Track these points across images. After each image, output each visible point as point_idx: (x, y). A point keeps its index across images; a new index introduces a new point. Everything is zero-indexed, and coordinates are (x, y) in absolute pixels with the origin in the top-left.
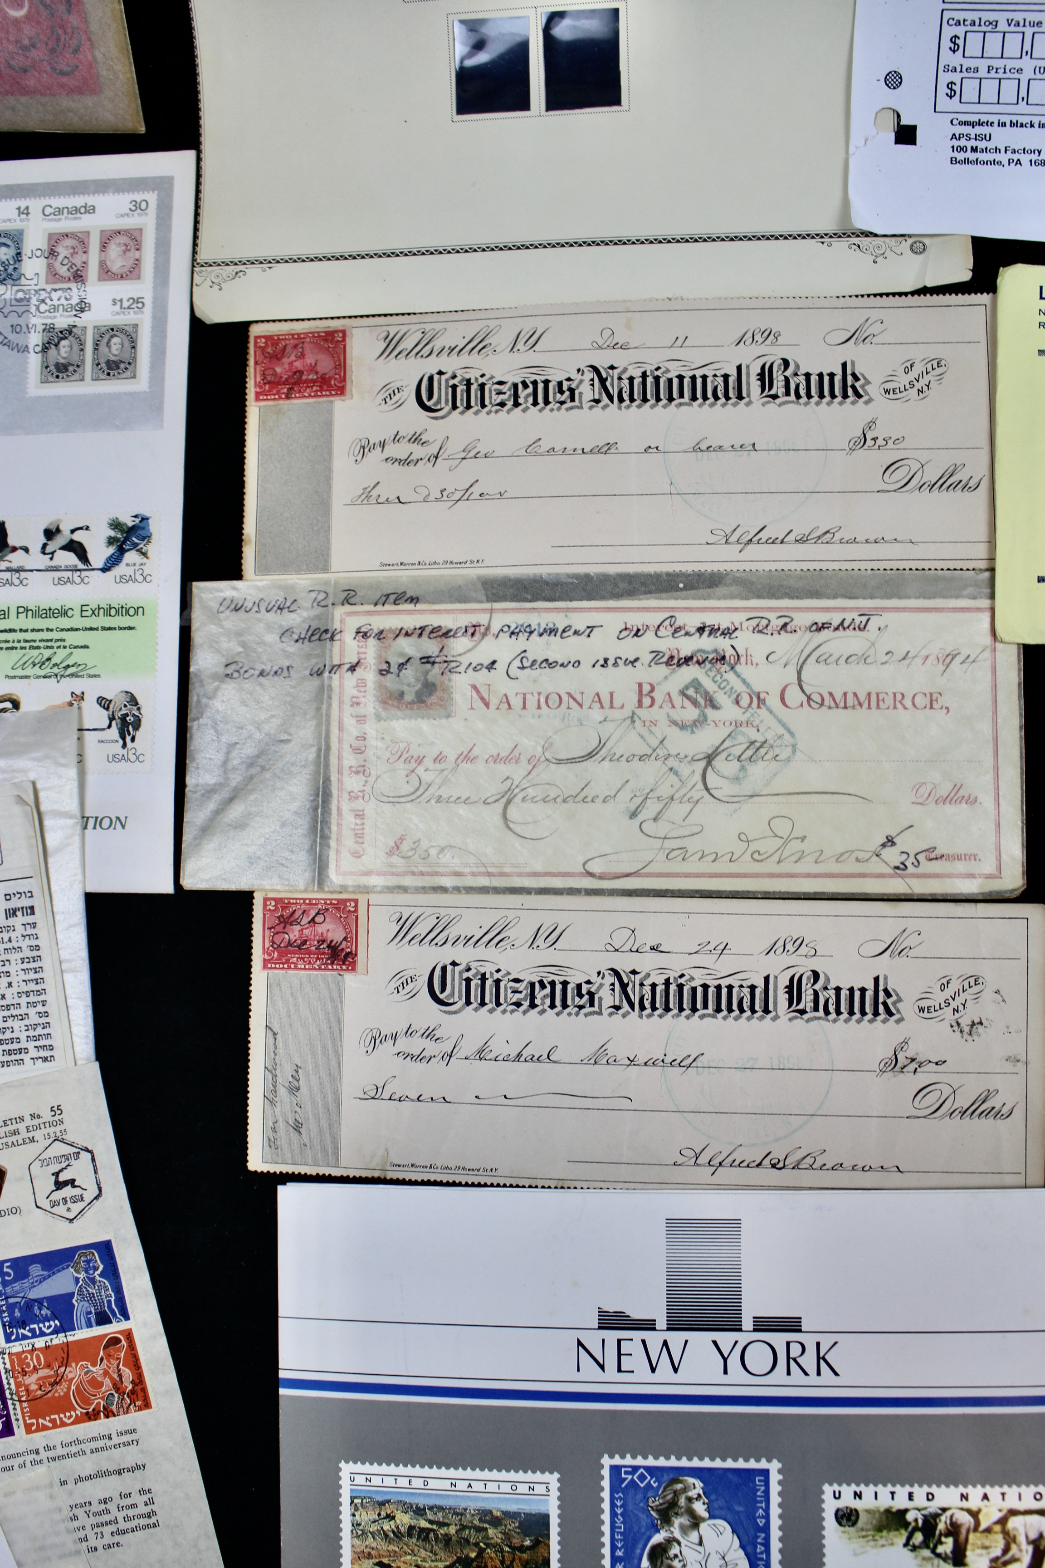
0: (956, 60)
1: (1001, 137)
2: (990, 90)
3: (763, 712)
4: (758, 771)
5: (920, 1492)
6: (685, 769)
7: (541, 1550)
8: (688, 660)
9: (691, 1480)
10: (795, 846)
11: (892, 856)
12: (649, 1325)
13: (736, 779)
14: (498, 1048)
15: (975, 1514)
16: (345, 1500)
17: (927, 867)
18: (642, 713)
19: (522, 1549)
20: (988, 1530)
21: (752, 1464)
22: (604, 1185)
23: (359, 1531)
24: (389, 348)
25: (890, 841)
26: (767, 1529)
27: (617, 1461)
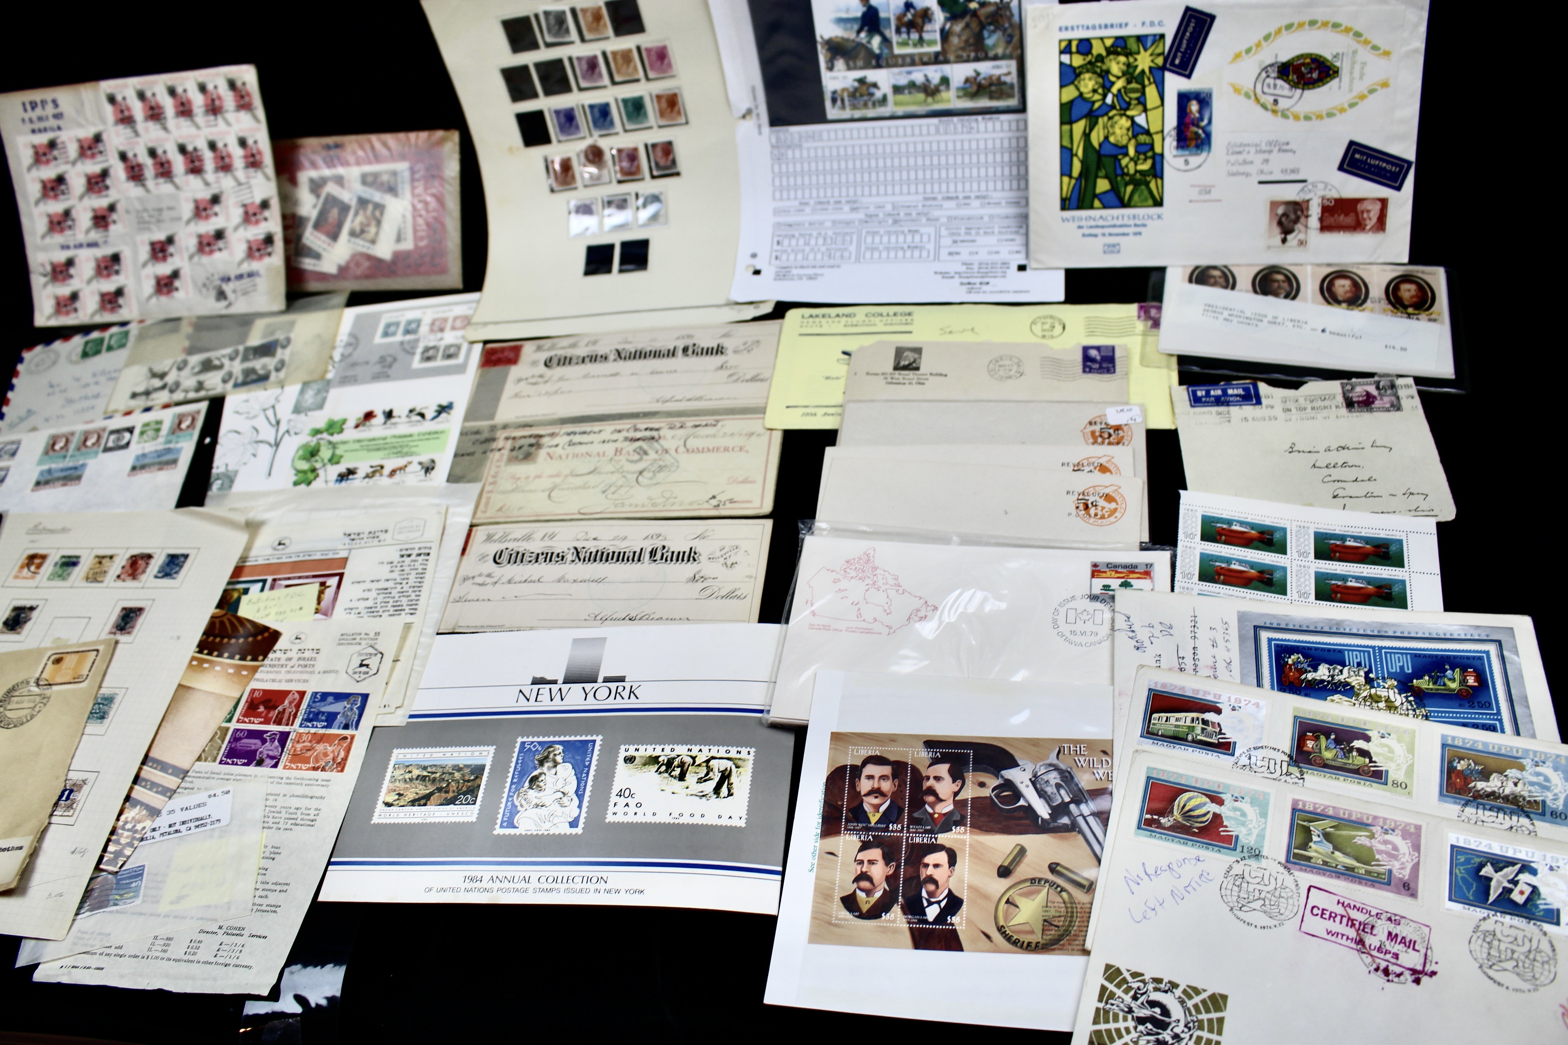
0: (779, 248)
1: (795, 272)
2: (792, 257)
3: (667, 456)
4: (660, 476)
5: (668, 748)
6: (629, 476)
7: (478, 781)
8: (638, 439)
9: (557, 746)
10: (672, 500)
11: (714, 502)
12: (555, 682)
13: (651, 479)
14: (517, 579)
15: (694, 758)
16: (392, 764)
17: (728, 505)
18: (616, 458)
19: (469, 781)
20: (699, 765)
21: (589, 738)
22: (550, 628)
23: (393, 780)
24: (539, 348)
25: (714, 497)
26: (589, 766)
27: (525, 739)
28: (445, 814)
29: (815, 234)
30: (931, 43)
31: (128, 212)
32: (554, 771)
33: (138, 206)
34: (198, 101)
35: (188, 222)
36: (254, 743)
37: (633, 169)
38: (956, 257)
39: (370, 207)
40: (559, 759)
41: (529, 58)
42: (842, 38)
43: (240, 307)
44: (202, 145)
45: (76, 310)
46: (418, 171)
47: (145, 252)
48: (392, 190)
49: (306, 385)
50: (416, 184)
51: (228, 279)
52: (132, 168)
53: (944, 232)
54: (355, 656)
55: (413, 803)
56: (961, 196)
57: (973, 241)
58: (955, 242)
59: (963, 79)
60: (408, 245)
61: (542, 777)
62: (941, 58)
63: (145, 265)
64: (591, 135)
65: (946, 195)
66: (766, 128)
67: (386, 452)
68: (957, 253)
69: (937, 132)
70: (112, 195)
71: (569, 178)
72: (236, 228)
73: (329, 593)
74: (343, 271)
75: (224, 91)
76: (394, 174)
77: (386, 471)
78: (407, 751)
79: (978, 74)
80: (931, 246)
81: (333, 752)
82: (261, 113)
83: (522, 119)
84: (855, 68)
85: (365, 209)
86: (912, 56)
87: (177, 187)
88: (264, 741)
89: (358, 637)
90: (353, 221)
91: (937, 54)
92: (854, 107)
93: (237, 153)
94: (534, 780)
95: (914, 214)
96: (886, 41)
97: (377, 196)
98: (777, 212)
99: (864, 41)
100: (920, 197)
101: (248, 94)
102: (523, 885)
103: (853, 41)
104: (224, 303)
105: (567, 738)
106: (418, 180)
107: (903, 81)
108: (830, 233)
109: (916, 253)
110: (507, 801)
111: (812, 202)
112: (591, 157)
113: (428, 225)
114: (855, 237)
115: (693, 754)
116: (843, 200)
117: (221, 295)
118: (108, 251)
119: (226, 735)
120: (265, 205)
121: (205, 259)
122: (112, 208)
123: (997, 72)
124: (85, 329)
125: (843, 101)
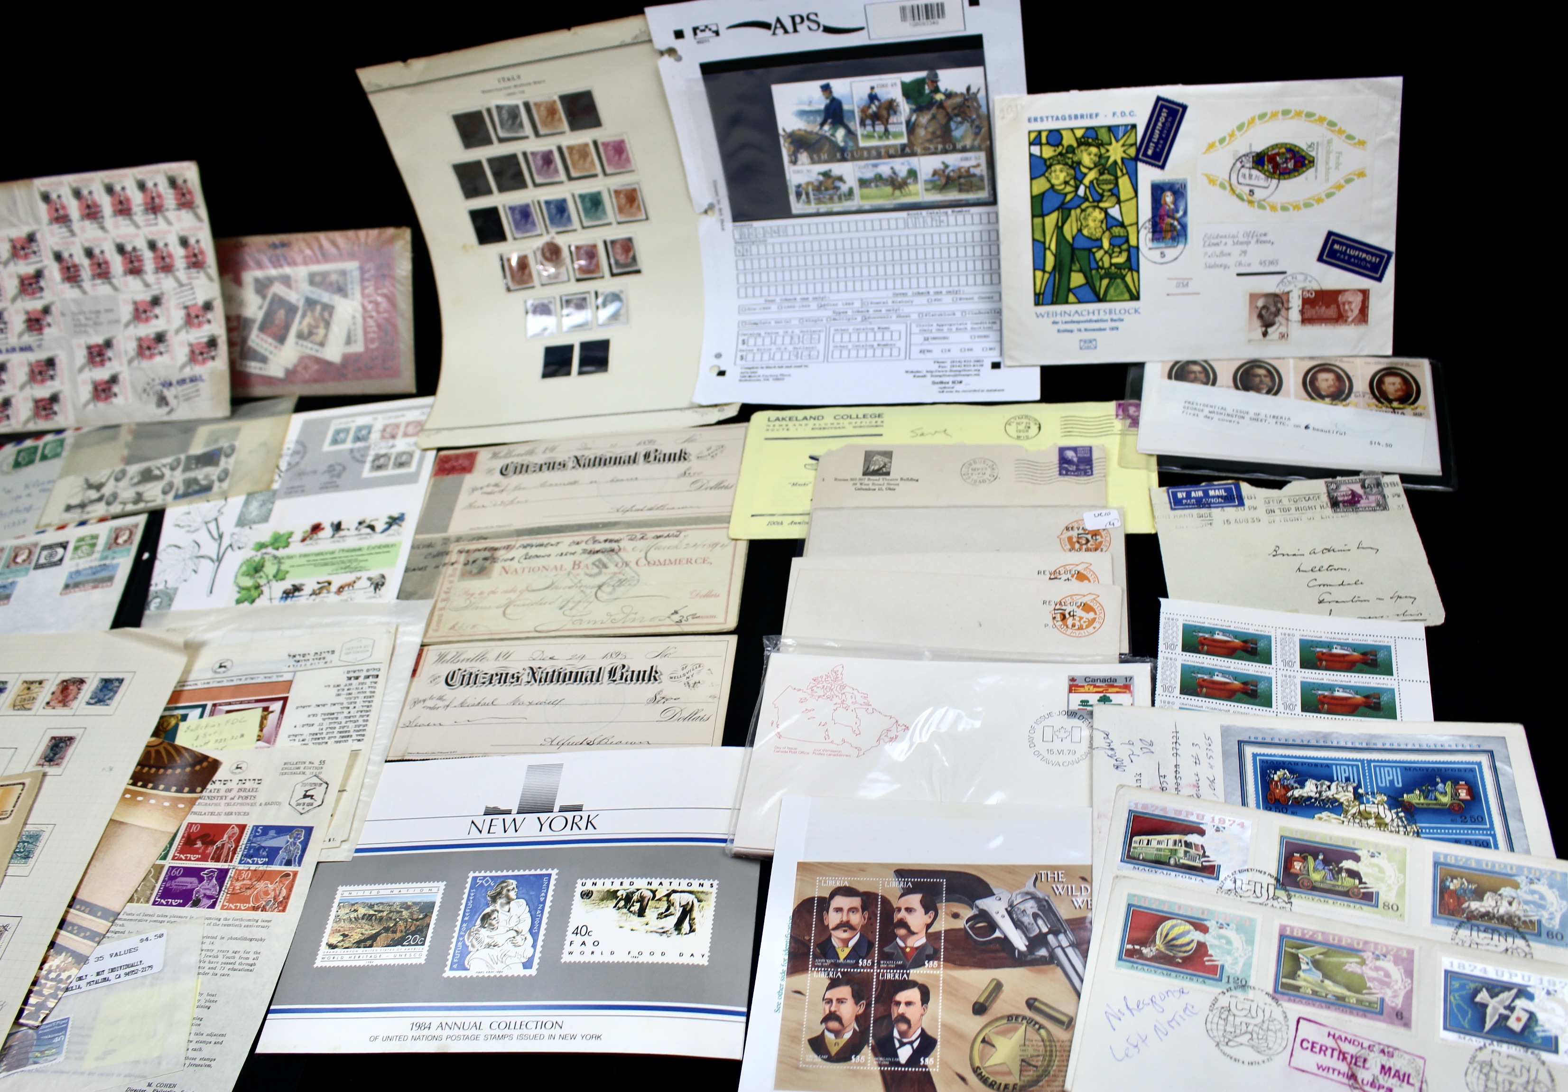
0: (745, 347)
1: (761, 372)
2: (758, 357)
3: (627, 569)
4: (620, 591)
5: (626, 882)
6: (588, 591)
7: (427, 919)
8: (597, 552)
9: (511, 881)
10: (633, 616)
11: (676, 618)
12: (509, 812)
13: (611, 593)
14: (469, 702)
15: (654, 892)
16: (336, 902)
17: (691, 621)
18: (574, 572)
19: (417, 920)
20: (660, 900)
21: (544, 872)
22: (503, 754)
23: (338, 919)
24: (495, 456)
25: (676, 612)
26: (544, 902)
27: (477, 874)
28: (391, 956)
29: (781, 332)
30: (897, 135)
31: (63, 314)
32: (507, 908)
33: (75, 309)
34: (137, 198)
35: (127, 325)
36: (190, 882)
37: (592, 267)
38: (928, 355)
39: (319, 308)
40: (513, 894)
41: (481, 154)
42: (805, 131)
43: (182, 413)
44: (141, 244)
45: (8, 417)
46: (368, 271)
47: (81, 356)
48: (341, 290)
49: (250, 495)
50: (366, 284)
51: (170, 384)
52: (68, 268)
53: (915, 329)
54: (298, 787)
55: (359, 944)
56: (932, 291)
57: (944, 338)
58: (926, 339)
59: (931, 172)
60: (358, 347)
61: (495, 915)
62: (908, 150)
63: (81, 370)
64: (548, 232)
65: (916, 291)
66: (729, 224)
67: (334, 567)
68: (929, 351)
69: (906, 226)
70: (47, 297)
71: (525, 277)
72: (178, 332)
73: (272, 719)
74: (291, 374)
75: (163, 187)
76: (343, 273)
77: (334, 588)
78: (352, 888)
79: (947, 166)
80: (902, 344)
81: (274, 890)
82: (203, 212)
83: (476, 216)
84: (820, 162)
85: (313, 311)
86: (877, 149)
87: (115, 288)
88: (201, 880)
89: (302, 766)
90: (300, 323)
91: (903, 147)
92: (819, 201)
93: (178, 253)
94: (486, 918)
95: (884, 311)
96: (850, 133)
97: (326, 297)
98: (741, 310)
99: (828, 134)
100: (890, 293)
101: (190, 192)
102: (474, 1031)
103: (817, 134)
104: (165, 410)
105: (522, 872)
106: (368, 280)
107: (869, 174)
108: (797, 331)
109: (887, 352)
110: (458, 941)
111: (778, 300)
112: (548, 254)
113: (379, 326)
114: (823, 335)
115: (653, 887)
116: (811, 297)
117: (162, 401)
118: (43, 355)
119: (160, 873)
120: (208, 306)
121: (145, 364)
122: (46, 310)
123: (966, 164)
124: (17, 438)
125: (807, 195)
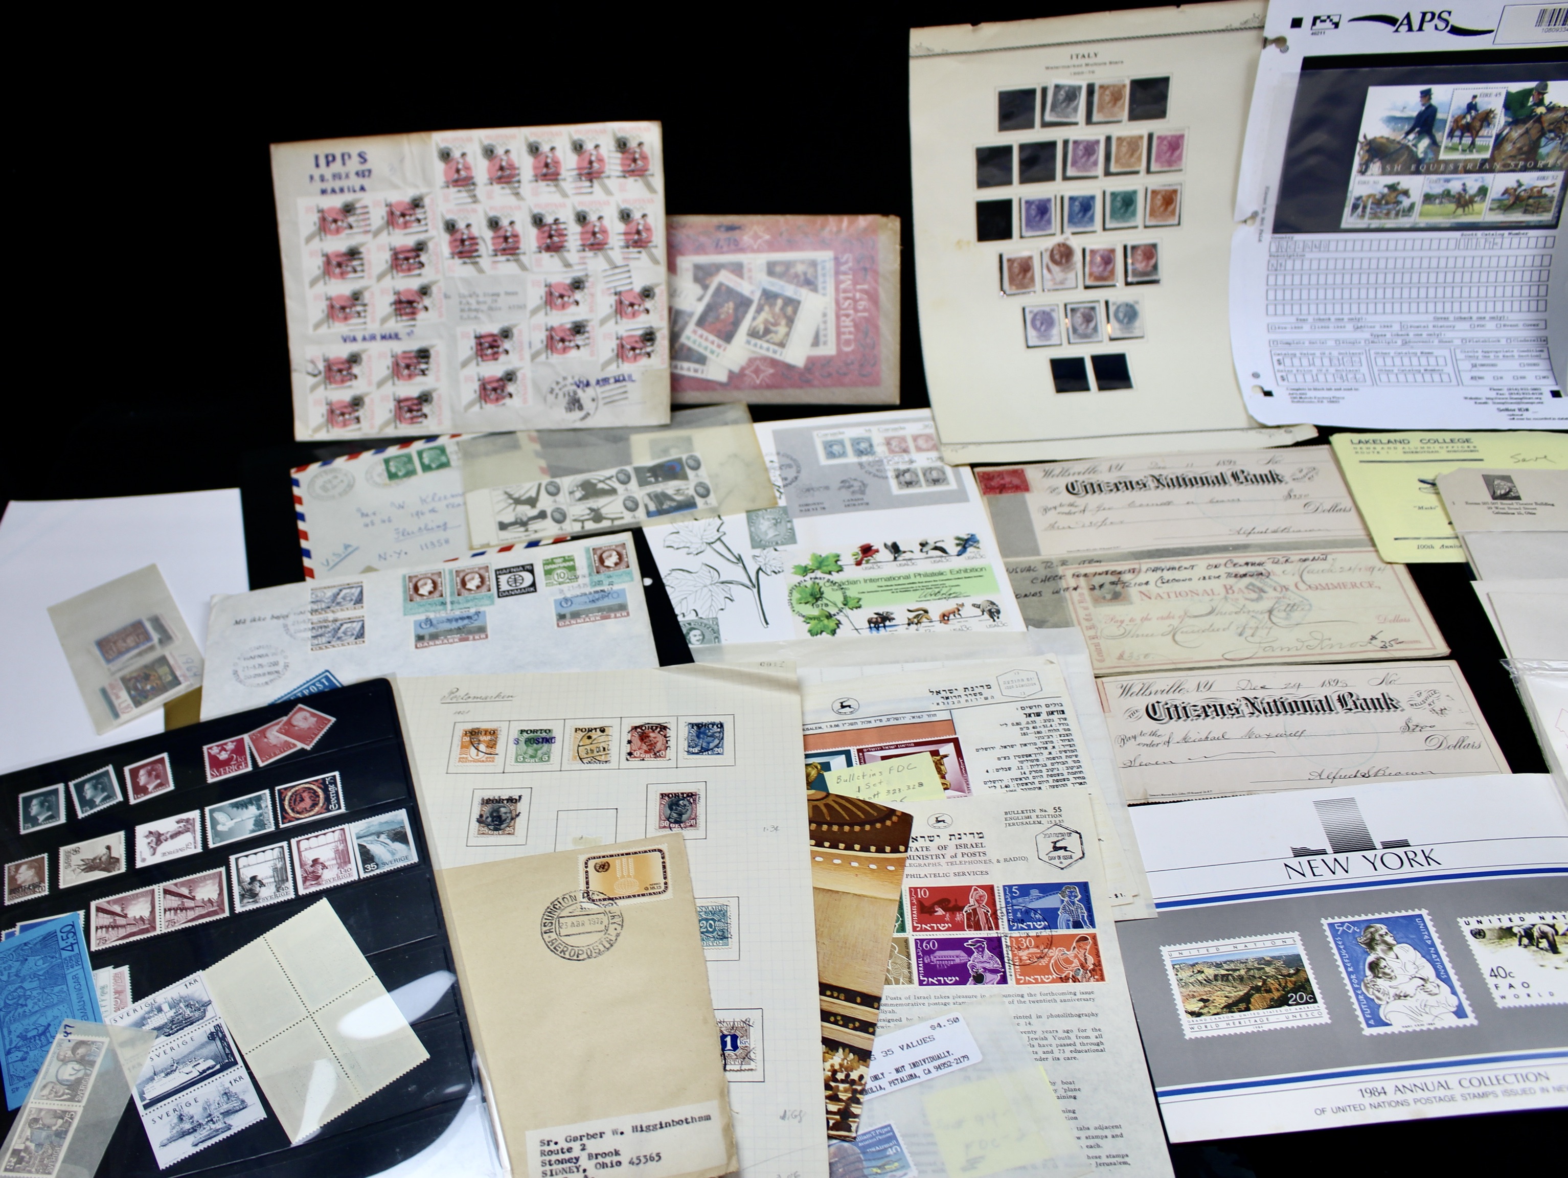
0: (1283, 367)
2: (1300, 378)
3: (1289, 592)
4: (1296, 615)
5: (1515, 917)
6: (1259, 616)
7: (1302, 974)
8: (1245, 575)
10: (1327, 642)
11: (1378, 643)
12: (1323, 852)
13: (1286, 618)
14: (1194, 736)
16: (1169, 966)
17: (1396, 646)
18: (1230, 596)
19: (1290, 975)
21: (1411, 912)
22: (1274, 791)
23: (1182, 984)
24: (1047, 474)
25: (1373, 638)
26: (1433, 945)
27: (1330, 921)
28: (1283, 1018)
29: (1318, 353)
30: (1483, 149)
31: (447, 296)
32: (1392, 954)
33: (464, 291)
34: (569, 162)
35: (535, 312)
36: (957, 956)
37: (1106, 274)
38: (1480, 382)
39: (780, 302)
41: (1016, 138)
42: (1388, 139)
43: (602, 418)
44: (567, 217)
45: (358, 420)
46: (846, 262)
47: (467, 347)
48: (809, 283)
49: (751, 514)
50: (842, 277)
51: (588, 384)
52: (463, 241)
53: (1460, 356)
54: (1040, 838)
55: (1230, 1008)
56: (1475, 316)
57: (1493, 365)
58: (1474, 366)
59: (1502, 190)
60: (829, 349)
61: (1383, 964)
62: (1487, 166)
63: (465, 364)
64: (1062, 232)
65: (1458, 315)
66: (1268, 235)
67: (919, 593)
68: (1480, 378)
69: (1457, 247)
70: (427, 275)
71: (1026, 281)
72: (603, 322)
73: (950, 763)
74: (735, 379)
75: (608, 150)
76: (814, 264)
77: (935, 614)
78: (1183, 946)
79: (1520, 185)
80: (1449, 369)
81: (1076, 956)
82: (658, 181)
83: (983, 208)
84: (1391, 173)
85: (772, 305)
86: (1456, 162)
87: (523, 268)
88: (969, 953)
89: (1033, 815)
90: (754, 319)
91: (1484, 161)
92: (1375, 216)
93: (615, 228)
94: (1374, 966)
95: (1424, 334)
96: (1435, 144)
97: (790, 290)
98: (1270, 328)
99: (1410, 144)
100: (1431, 317)
101: (644, 158)
102: (1442, 1092)
103: (1399, 143)
104: (578, 414)
105: (1390, 915)
106: (845, 273)
107: (1437, 189)
108: (1335, 353)
109: (1436, 377)
110: (1357, 995)
111: (1310, 319)
112: (1057, 257)
113: (856, 326)
114: (1363, 358)
116: (1346, 318)
117: (575, 403)
118: (414, 345)
119: (907, 947)
120: (647, 293)
121: (555, 358)
122: (424, 291)
123: (1541, 184)
124: (379, 445)
125: (1364, 208)
